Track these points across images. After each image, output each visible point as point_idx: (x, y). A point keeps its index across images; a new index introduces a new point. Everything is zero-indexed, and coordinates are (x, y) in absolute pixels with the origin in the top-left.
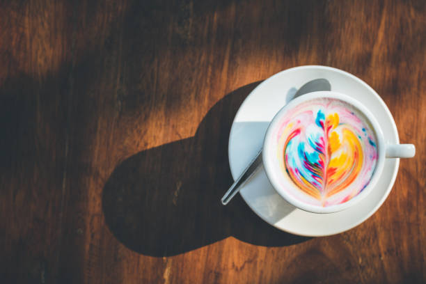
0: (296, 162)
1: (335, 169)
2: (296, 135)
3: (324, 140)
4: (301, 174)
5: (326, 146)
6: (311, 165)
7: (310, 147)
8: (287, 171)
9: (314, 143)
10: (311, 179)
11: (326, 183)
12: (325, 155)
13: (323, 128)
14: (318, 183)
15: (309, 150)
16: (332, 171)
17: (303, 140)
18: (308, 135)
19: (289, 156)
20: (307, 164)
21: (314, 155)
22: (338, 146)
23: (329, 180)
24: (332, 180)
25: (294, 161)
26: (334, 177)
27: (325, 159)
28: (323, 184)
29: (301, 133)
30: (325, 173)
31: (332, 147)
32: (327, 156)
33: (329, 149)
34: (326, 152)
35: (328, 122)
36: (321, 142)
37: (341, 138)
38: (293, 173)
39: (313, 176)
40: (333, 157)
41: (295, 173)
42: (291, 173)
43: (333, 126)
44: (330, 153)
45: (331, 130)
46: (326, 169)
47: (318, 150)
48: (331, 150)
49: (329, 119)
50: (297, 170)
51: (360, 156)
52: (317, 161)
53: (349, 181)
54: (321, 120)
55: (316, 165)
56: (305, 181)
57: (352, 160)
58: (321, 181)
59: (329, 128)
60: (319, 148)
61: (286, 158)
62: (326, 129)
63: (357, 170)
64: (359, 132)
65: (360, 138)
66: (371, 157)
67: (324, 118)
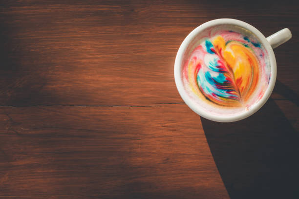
0: (210, 88)
1: (241, 78)
2: (199, 69)
3: (221, 61)
4: (218, 96)
5: (226, 65)
6: (221, 85)
7: (215, 73)
8: (207, 98)
9: (216, 68)
10: (227, 95)
11: (239, 93)
12: (228, 73)
13: (216, 53)
14: (234, 95)
15: (215, 75)
16: (239, 81)
17: (206, 70)
18: (208, 65)
19: (202, 87)
20: (218, 85)
21: (220, 77)
22: (234, 61)
23: (241, 89)
24: (243, 88)
25: (208, 89)
26: (243, 84)
27: (230, 75)
29: (202, 66)
30: (235, 85)
31: (230, 63)
32: (230, 73)
33: (229, 66)
34: (227, 69)
35: (217, 47)
36: (220, 64)
37: (233, 55)
38: (213, 98)
39: (228, 92)
40: (235, 70)
41: (214, 97)
42: (211, 99)
43: (222, 48)
44: (231, 69)
45: (222, 51)
46: (234, 82)
47: (220, 71)
48: (231, 66)
49: (216, 45)
50: (214, 94)
51: (254, 60)
52: (225, 80)
53: (255, 82)
54: (211, 48)
55: (226, 83)
56: (223, 99)
57: (249, 65)
58: (235, 93)
59: (220, 51)
60: (221, 70)
61: (201, 90)
62: (218, 52)
63: (256, 70)
64: (242, 42)
65: (246, 46)
66: (261, 55)
67: (212, 46)
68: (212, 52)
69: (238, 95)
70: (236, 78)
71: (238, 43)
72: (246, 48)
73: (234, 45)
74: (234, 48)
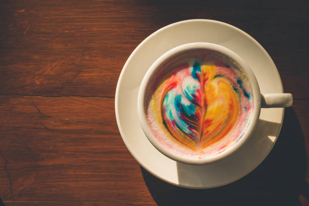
0: (173, 113)
1: (211, 121)
2: (172, 88)
3: (201, 92)
4: (178, 126)
5: (203, 98)
6: (187, 116)
7: (187, 100)
8: (165, 123)
9: (191, 96)
10: (187, 131)
11: (202, 134)
12: (201, 107)
13: (199, 80)
14: (194, 135)
15: (185, 102)
16: (208, 122)
17: (180, 92)
18: (184, 88)
19: (166, 108)
20: (184, 116)
21: (190, 107)
22: (214, 99)
23: (205, 132)
24: (208, 132)
25: (171, 114)
26: (211, 129)
27: (202, 113)
28: (199, 135)
29: (178, 86)
30: (201, 124)
31: (209, 98)
32: (203, 109)
33: (205, 101)
34: (202, 104)
35: (205, 75)
36: (197, 94)
37: (216, 91)
38: (170, 126)
39: (190, 128)
40: (210, 109)
41: (172, 125)
42: (168, 126)
43: (210, 78)
44: (206, 106)
45: (207, 82)
46: (202, 120)
47: (193, 102)
48: (208, 102)
49: (205, 71)
50: (174, 122)
51: (235, 109)
52: (193, 113)
53: (224, 132)
54: (198, 72)
55: (193, 117)
56: (181, 132)
57: (227, 112)
58: (197, 132)
59: (205, 80)
60: (195, 100)
61: (163, 111)
62: (202, 81)
63: (232, 121)
64: (234, 83)
65: (235, 89)
66: (246, 108)
67: (200, 71)
68: (196, 77)
69: (199, 137)
70: (206, 117)
71: (228, 82)
72: (235, 92)
73: (223, 82)
74: (222, 85)
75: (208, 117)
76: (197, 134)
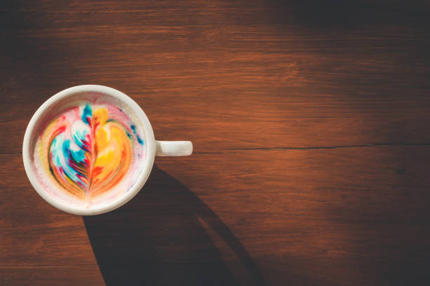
0: (60, 160)
1: (102, 168)
2: (61, 132)
3: (91, 138)
4: (65, 173)
5: (93, 144)
6: (76, 163)
7: (75, 145)
8: (51, 169)
9: (81, 142)
10: (76, 179)
11: (91, 183)
12: (90, 153)
13: (90, 125)
14: (82, 183)
15: (75, 148)
16: (98, 170)
17: (68, 137)
18: (74, 133)
19: (53, 154)
20: (72, 162)
21: (79, 153)
22: (106, 145)
23: (95, 180)
24: (98, 180)
25: (58, 160)
26: (101, 177)
27: (91, 158)
28: (88, 183)
29: (67, 130)
30: (91, 172)
31: (99, 144)
32: (93, 155)
33: (96, 147)
34: (93, 150)
35: (96, 119)
36: (87, 140)
37: (108, 137)
38: (57, 173)
39: (79, 175)
40: (100, 155)
41: (59, 172)
42: (55, 173)
43: (101, 122)
44: (96, 152)
45: (98, 127)
46: (91, 168)
47: (83, 148)
48: (99, 149)
49: (96, 115)
50: (61, 169)
51: (128, 156)
52: (83, 160)
53: (116, 180)
54: (89, 116)
55: (81, 164)
56: (69, 180)
57: (119, 159)
58: (86, 180)
59: (96, 125)
60: (85, 146)
61: (50, 157)
62: (93, 125)
63: (124, 170)
64: (127, 129)
65: (129, 135)
66: (139, 155)
67: (91, 115)
68: (87, 121)
69: (87, 185)
70: (97, 165)
71: (122, 128)
72: (128, 138)
73: (116, 127)
74: (114, 130)
75: (98, 164)
76: (86, 182)
